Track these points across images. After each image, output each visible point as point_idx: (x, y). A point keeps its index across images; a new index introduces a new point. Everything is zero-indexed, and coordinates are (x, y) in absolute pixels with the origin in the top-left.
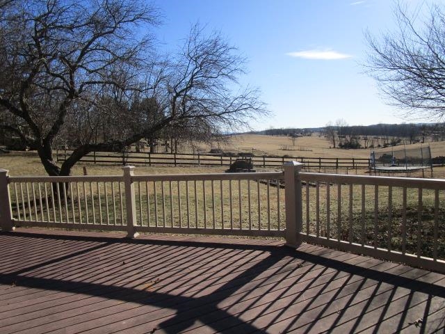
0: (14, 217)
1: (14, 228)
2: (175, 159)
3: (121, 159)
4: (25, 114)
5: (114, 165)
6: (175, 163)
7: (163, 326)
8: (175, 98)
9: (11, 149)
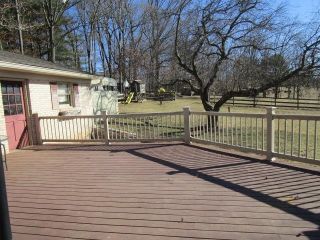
0: (191, 135)
1: (191, 142)
2: (298, 103)
3: (252, 102)
4: (194, 73)
5: (247, 107)
6: (298, 107)
7: (306, 234)
8: (305, 52)
9: (183, 95)
